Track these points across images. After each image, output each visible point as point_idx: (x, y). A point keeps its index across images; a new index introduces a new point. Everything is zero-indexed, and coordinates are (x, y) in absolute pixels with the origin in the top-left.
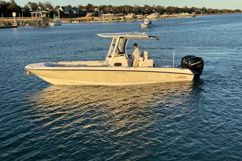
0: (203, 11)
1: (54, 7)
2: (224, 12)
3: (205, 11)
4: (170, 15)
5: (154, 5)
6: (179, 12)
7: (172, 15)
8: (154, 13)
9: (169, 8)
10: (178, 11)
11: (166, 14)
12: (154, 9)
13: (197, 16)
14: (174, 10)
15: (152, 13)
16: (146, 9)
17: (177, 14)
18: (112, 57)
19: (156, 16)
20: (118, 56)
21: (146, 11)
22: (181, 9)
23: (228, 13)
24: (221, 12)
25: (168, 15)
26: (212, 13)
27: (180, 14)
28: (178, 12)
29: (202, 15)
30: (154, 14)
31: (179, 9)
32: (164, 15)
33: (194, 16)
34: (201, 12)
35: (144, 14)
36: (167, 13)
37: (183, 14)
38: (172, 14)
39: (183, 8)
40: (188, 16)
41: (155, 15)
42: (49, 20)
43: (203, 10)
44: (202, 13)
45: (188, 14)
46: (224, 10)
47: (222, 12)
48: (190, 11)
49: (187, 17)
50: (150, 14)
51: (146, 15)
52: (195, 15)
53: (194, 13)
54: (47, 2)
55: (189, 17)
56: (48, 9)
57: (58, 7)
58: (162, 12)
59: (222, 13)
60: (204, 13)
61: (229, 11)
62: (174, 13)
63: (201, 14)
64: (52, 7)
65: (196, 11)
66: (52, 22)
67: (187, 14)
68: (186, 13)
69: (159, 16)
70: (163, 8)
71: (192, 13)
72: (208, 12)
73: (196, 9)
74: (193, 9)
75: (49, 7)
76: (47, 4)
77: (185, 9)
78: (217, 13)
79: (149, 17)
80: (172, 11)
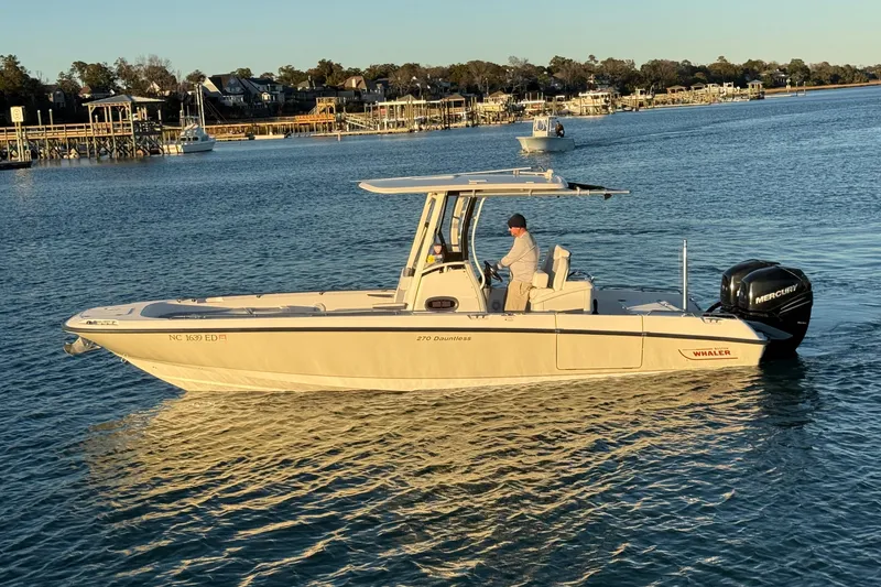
0: (797, 77)
1: (182, 78)
3: (802, 75)
4: (659, 97)
5: (592, 57)
6: (696, 81)
7: (669, 96)
8: (593, 88)
9: (655, 66)
10: (690, 76)
11: (642, 92)
12: (591, 72)
13: (772, 97)
14: (674, 75)
15: (584, 91)
16: (558, 75)
17: (689, 89)
18: (418, 274)
19: (601, 102)
20: (441, 269)
21: (561, 81)
22: (702, 69)
24: (869, 75)
25: (649, 97)
26: (833, 83)
27: (699, 92)
28: (692, 84)
29: (791, 91)
30: (591, 93)
31: (695, 70)
32: (634, 98)
33: (759, 98)
34: (788, 81)
35: (550, 93)
36: (648, 88)
37: (713, 89)
38: (669, 89)
39: (711, 66)
40: (733, 96)
41: (597, 97)
42: (160, 133)
43: (793, 72)
44: (792, 84)
45: (731, 90)
47: (874, 77)
48: (742, 76)
49: (730, 100)
50: (577, 96)
51: (559, 100)
52: (763, 93)
53: (756, 83)
54: (151, 60)
55: (738, 100)
56: (157, 88)
57: (199, 77)
58: (624, 82)
59: (871, 82)
60: (800, 85)
62: (676, 88)
63: (788, 87)
64: (174, 77)
65: (764, 74)
66: (173, 138)
67: (727, 89)
68: (725, 84)
69: (613, 103)
70: (627, 70)
71: (749, 84)
72: (814, 80)
73: (766, 68)
74: (753, 70)
75: (161, 78)
76: (151, 67)
77: (719, 68)
78: (851, 82)
79: (572, 105)
80: (667, 77)
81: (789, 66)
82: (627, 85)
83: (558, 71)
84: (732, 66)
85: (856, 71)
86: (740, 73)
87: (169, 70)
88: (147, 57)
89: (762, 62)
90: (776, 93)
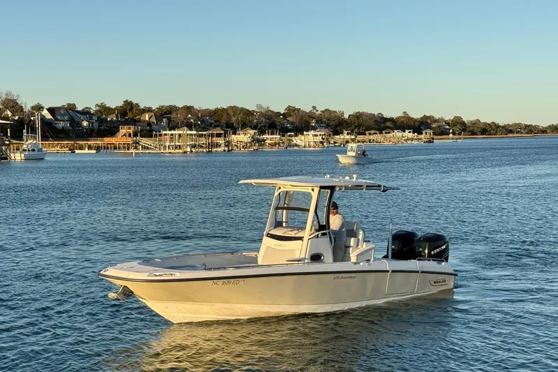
0: (457, 129)
1: (27, 108)
2: (518, 132)
3: (462, 127)
4: (360, 137)
5: (314, 107)
6: (387, 127)
7: (367, 137)
8: (314, 129)
9: (358, 116)
10: (382, 124)
11: (348, 134)
12: (313, 118)
13: (438, 142)
14: (371, 123)
15: (307, 131)
16: (290, 119)
17: (381, 133)
19: (319, 139)
21: (292, 123)
22: (391, 120)
23: (527, 133)
24: (508, 130)
25: (353, 137)
26: (482, 134)
27: (388, 135)
28: (384, 129)
29: (452, 139)
30: (312, 132)
31: (386, 120)
32: (342, 137)
33: (430, 142)
34: (451, 131)
35: (284, 131)
36: (352, 131)
37: (398, 134)
39: (398, 118)
40: (412, 139)
41: (316, 135)
42: (8, 145)
43: (454, 125)
44: (454, 134)
45: (410, 135)
46: (516, 124)
47: (511, 132)
48: (419, 126)
49: (410, 142)
50: (302, 134)
51: (290, 136)
52: (433, 139)
53: (429, 131)
54: (7, 95)
55: (415, 142)
56: (10, 114)
57: (39, 108)
58: (336, 126)
59: (511, 135)
60: (460, 134)
61: (531, 130)
62: (372, 132)
63: (451, 135)
64: (22, 107)
65: (434, 126)
66: (18, 149)
67: (408, 134)
68: (407, 131)
69: (327, 139)
70: (339, 118)
71: (424, 132)
72: (470, 131)
73: (436, 121)
74: (427, 122)
75: (13, 107)
76: (7, 99)
77: (403, 120)
78: (495, 134)
79: (299, 140)
80: (366, 124)
81: (452, 121)
82: (338, 128)
83: (290, 116)
84: (412, 119)
85: (498, 126)
86: (417, 124)
87: (19, 102)
88: (5, 93)
89: (433, 117)
90: (442, 139)
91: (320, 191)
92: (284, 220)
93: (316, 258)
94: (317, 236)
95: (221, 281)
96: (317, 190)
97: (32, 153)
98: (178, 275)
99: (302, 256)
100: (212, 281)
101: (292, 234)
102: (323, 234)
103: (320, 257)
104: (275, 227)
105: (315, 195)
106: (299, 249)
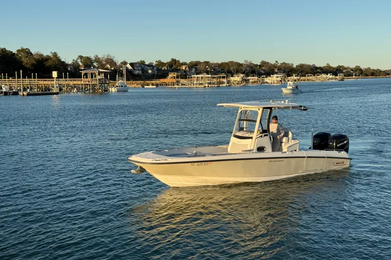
0: (357, 73)
1: (119, 63)
3: (360, 72)
4: (302, 78)
5: (277, 62)
6: (318, 72)
7: (306, 78)
8: (277, 73)
9: (301, 66)
10: (315, 71)
11: (296, 76)
12: (276, 67)
13: (348, 80)
14: (309, 70)
15: (273, 75)
16: (263, 68)
17: (314, 75)
18: (254, 138)
19: (279, 79)
21: (264, 70)
22: (320, 68)
24: (387, 73)
25: (299, 78)
26: (372, 76)
27: (318, 77)
28: (316, 73)
29: (355, 78)
30: (275, 75)
31: (317, 68)
32: (292, 78)
33: (342, 80)
34: (354, 74)
35: (260, 75)
36: (298, 74)
37: (324, 76)
39: (324, 67)
40: (332, 79)
41: (278, 77)
42: (108, 83)
43: (356, 71)
44: (356, 75)
45: (331, 76)
47: (388, 74)
48: (336, 71)
49: (330, 80)
50: (270, 76)
51: (263, 77)
52: (344, 78)
53: (341, 74)
54: (107, 56)
55: (334, 80)
56: (109, 67)
57: (125, 63)
58: (289, 72)
59: (387, 76)
60: (359, 76)
62: (309, 75)
63: (354, 76)
64: (116, 63)
65: (344, 71)
66: (113, 86)
67: (330, 76)
68: (329, 74)
69: (284, 79)
70: (290, 67)
71: (338, 75)
72: (365, 74)
73: (345, 69)
74: (340, 69)
75: (111, 63)
76: (108, 59)
77: (327, 68)
78: (379, 76)
79: (268, 80)
80: (306, 70)
81: (355, 68)
82: (290, 73)
83: (263, 66)
84: (332, 67)
85: (381, 71)
87: (114, 60)
89: (344, 66)
90: (349, 78)
91: (263, 110)
92: (245, 127)
93: (261, 149)
94: (261, 136)
95: (196, 163)
96: (261, 109)
97: (121, 88)
98: (170, 160)
99: (252, 148)
100: (191, 164)
101: (247, 135)
102: (265, 135)
103: (264, 149)
104: (239, 131)
105: (260, 112)
106: (250, 144)
